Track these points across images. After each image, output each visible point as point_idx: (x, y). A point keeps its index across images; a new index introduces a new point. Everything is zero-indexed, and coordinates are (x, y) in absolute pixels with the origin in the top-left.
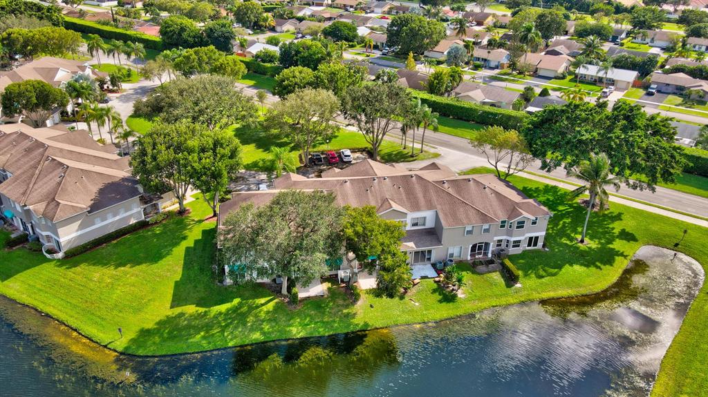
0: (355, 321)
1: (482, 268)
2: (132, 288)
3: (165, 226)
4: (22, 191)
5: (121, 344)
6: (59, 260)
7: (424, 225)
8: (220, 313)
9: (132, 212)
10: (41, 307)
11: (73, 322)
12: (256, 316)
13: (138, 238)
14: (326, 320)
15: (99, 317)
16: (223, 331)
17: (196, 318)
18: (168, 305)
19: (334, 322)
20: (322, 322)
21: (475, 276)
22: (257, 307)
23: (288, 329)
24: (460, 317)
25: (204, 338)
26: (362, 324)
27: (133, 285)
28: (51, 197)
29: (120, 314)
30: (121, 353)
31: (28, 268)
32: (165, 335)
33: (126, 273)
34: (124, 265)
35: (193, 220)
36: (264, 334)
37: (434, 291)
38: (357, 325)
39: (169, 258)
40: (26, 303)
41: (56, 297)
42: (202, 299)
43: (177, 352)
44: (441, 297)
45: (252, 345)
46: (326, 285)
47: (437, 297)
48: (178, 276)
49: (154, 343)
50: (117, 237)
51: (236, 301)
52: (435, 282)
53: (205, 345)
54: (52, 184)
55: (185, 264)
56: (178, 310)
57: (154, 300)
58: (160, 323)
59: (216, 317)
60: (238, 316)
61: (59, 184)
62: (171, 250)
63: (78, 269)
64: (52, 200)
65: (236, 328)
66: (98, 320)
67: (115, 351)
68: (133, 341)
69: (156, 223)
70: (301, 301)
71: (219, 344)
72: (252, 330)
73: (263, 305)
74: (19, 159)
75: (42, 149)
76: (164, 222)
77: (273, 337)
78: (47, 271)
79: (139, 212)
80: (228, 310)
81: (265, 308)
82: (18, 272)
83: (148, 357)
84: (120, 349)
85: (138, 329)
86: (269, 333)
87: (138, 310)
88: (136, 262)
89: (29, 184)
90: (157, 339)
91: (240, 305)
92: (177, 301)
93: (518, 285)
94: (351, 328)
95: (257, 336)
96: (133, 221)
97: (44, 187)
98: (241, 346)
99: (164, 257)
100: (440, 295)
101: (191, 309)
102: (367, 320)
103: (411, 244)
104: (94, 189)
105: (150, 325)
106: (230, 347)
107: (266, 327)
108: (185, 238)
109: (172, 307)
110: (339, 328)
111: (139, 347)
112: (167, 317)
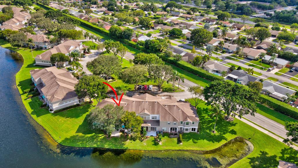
0: (124, 146)
1: (172, 136)
2: (68, 125)
3: (84, 106)
4: (47, 91)
5: (59, 141)
6: (52, 113)
7: (156, 119)
8: (88, 137)
9: (75, 101)
10: (44, 127)
11: (50, 133)
12: (97, 139)
13: (75, 109)
14: (116, 144)
15: (57, 132)
16: (86, 142)
17: (81, 137)
18: (75, 132)
19: (118, 145)
20: (115, 145)
21: (168, 138)
22: (98, 137)
23: (104, 145)
24: (157, 151)
25: (81, 143)
26: (126, 147)
27: (69, 124)
28: (53, 95)
29: (62, 133)
30: (59, 144)
31: (44, 114)
32: (71, 141)
33: (68, 120)
34: (68, 118)
35: (93, 105)
36: (97, 145)
37: (153, 141)
38: (124, 147)
39: (81, 117)
40: (41, 125)
41: (48, 124)
42: (85, 132)
43: (73, 146)
44: (154, 143)
45: (93, 148)
46: (121, 133)
47: (153, 143)
48: (81, 124)
49: (68, 143)
50: (69, 108)
51: (94, 134)
52: (154, 138)
53: (81, 146)
54: (54, 90)
55: (84, 120)
56: (77, 134)
57: (72, 130)
58: (72, 137)
59: (86, 138)
60: (92, 138)
61: (56, 91)
62: (83, 115)
63: (56, 117)
64: (53, 96)
65: (90, 142)
66: (56, 133)
67: (58, 143)
68: (63, 141)
69: (82, 105)
70: (111, 137)
71: (84, 146)
72: (95, 144)
73: (100, 136)
74: (49, 81)
75: (55, 78)
76: (84, 105)
77: (99, 147)
78: (48, 116)
79: (77, 101)
80: (90, 136)
81: (100, 138)
82: (42, 115)
83: (65, 146)
84: (59, 143)
85: (65, 137)
86: (99, 145)
87: (67, 132)
88: (72, 117)
89: (49, 89)
90: (69, 141)
91: (94, 135)
92: (78, 131)
93: (181, 144)
94: (122, 148)
95: (95, 146)
96: (75, 104)
97: (52, 91)
98: (90, 148)
99: (80, 116)
100: (154, 142)
101: (80, 134)
102: (128, 146)
103: (150, 125)
104: (65, 93)
105: (68, 137)
106: (87, 148)
107: (99, 143)
108: (88, 111)
109: (76, 133)
110: (119, 147)
111: (64, 143)
112: (74, 135)
